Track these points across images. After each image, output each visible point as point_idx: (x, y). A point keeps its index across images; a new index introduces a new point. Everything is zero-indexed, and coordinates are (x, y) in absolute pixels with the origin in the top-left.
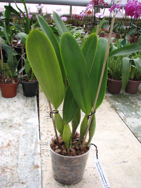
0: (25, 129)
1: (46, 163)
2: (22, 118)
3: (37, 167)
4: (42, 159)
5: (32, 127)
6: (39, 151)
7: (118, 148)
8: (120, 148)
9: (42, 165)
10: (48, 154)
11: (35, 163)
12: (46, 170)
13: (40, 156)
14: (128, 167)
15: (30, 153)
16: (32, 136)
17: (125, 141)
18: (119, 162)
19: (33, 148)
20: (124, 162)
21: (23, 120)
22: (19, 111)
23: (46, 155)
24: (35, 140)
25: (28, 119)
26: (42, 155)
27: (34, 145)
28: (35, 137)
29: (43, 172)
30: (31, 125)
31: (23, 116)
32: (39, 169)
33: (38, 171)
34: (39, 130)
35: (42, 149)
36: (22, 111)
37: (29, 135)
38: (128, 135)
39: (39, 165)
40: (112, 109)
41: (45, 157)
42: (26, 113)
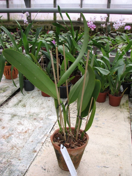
0: (43, 123)
1: (43, 151)
2: (47, 114)
3: (35, 152)
4: (43, 147)
5: (50, 122)
6: (43, 141)
7: (108, 154)
8: (110, 155)
9: (40, 151)
10: (48, 145)
11: (35, 149)
12: (40, 156)
13: (42, 145)
14: (106, 172)
15: (36, 141)
16: (45, 129)
17: (119, 150)
18: (100, 166)
19: (40, 138)
20: (105, 167)
21: (46, 116)
22: (48, 108)
23: (47, 145)
24: (45, 132)
25: (50, 115)
26: (44, 144)
27: (43, 136)
28: (47, 130)
29: (37, 156)
30: (50, 120)
31: (48, 113)
32: (35, 154)
33: (34, 155)
34: (54, 126)
35: (47, 140)
36: (50, 109)
37: (43, 128)
38: (126, 146)
39: (38, 150)
40: (127, 120)
41: (45, 146)
42: (51, 111)
